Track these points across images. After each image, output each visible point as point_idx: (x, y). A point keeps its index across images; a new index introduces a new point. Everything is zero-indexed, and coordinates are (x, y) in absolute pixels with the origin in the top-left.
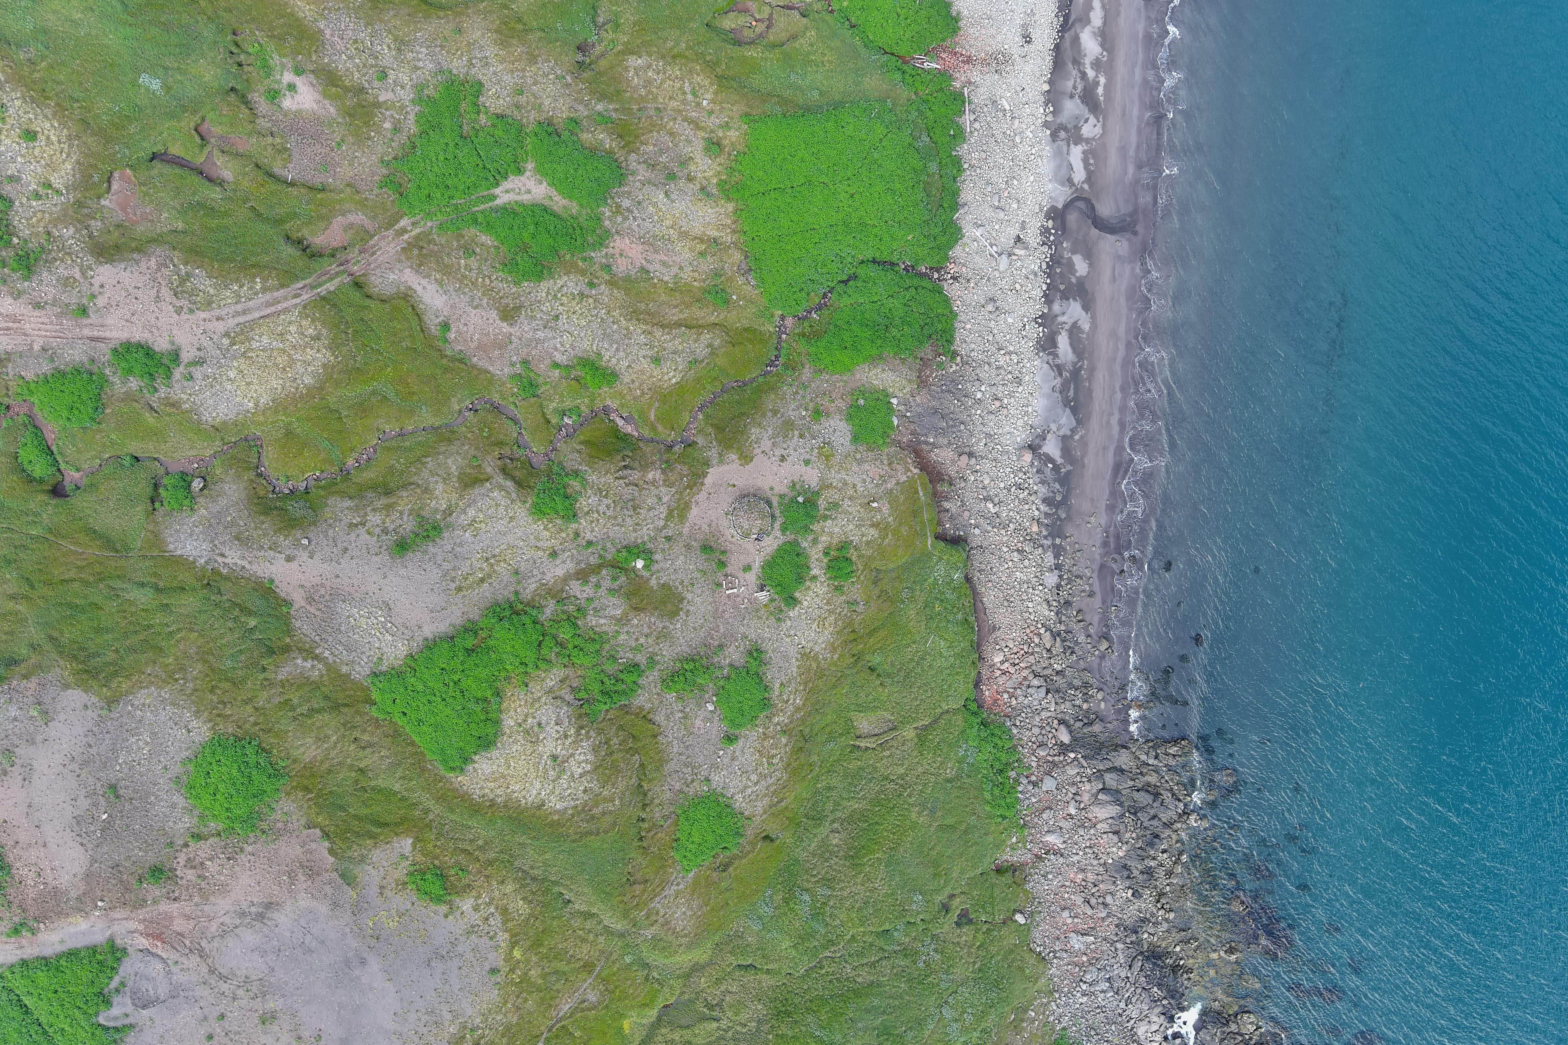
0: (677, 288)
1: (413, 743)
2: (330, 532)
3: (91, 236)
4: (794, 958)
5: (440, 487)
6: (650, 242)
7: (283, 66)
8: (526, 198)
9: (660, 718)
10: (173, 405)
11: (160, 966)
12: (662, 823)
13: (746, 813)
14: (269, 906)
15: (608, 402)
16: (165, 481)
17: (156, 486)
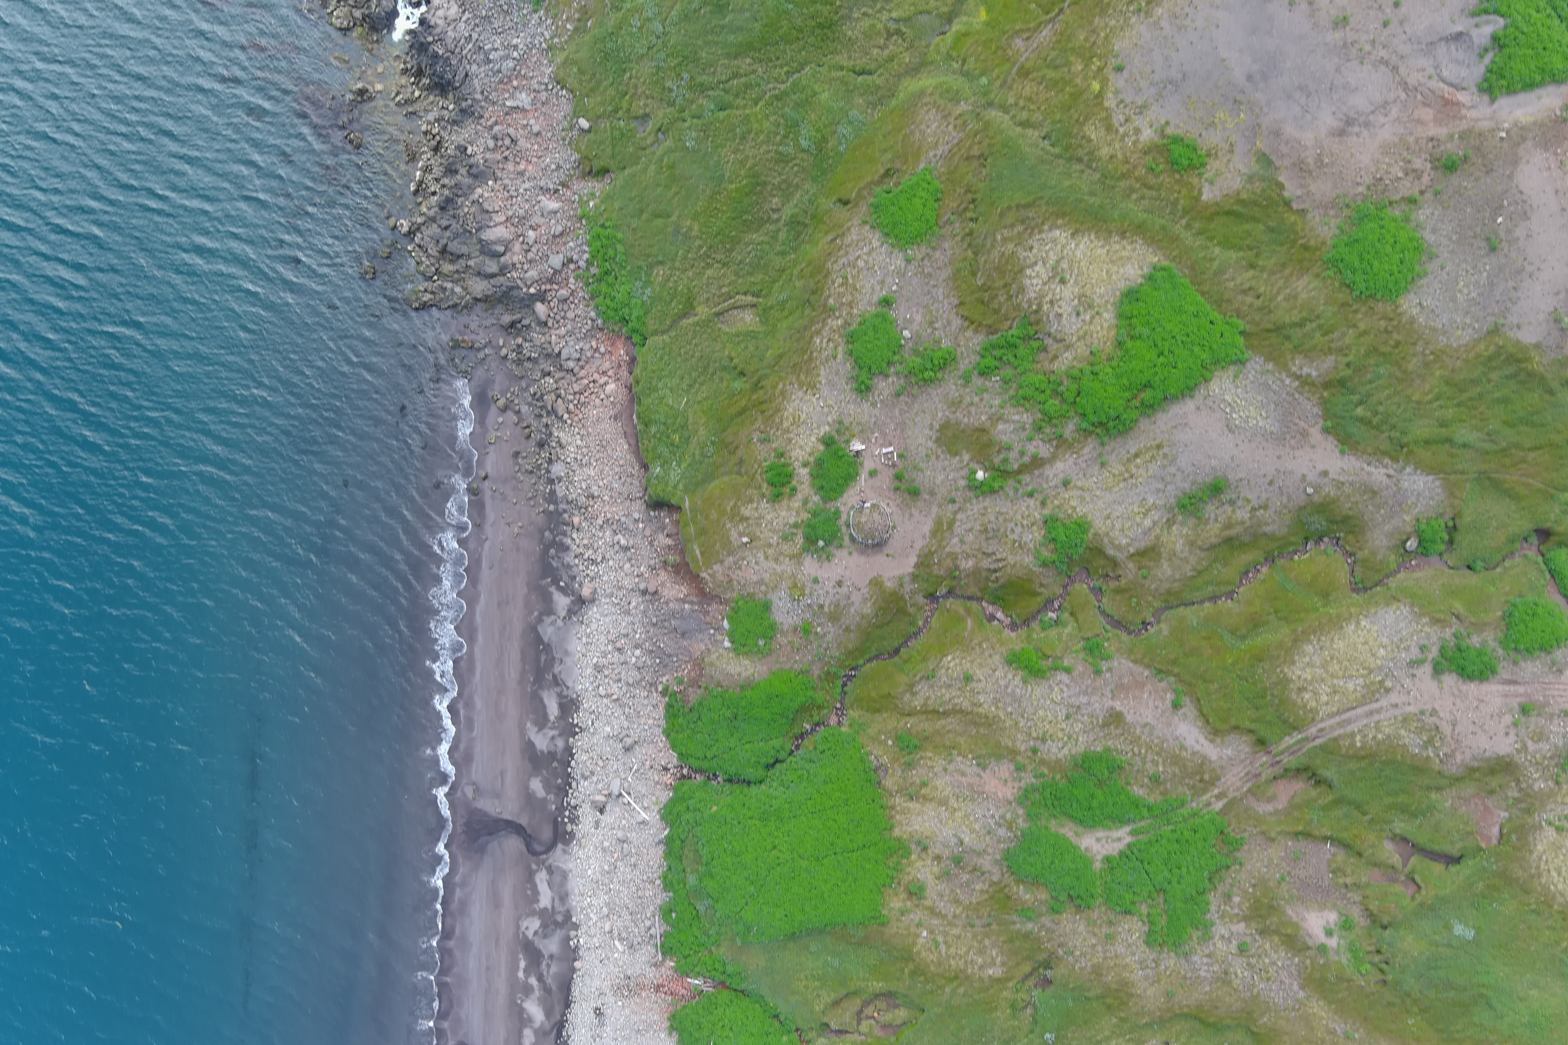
0: (949, 750)
1: (1203, 294)
2: (1285, 500)
3: (1518, 781)
4: (816, 82)
5: (1178, 547)
6: (976, 794)
7: (1337, 953)
8: (1100, 834)
9: (957, 322)
10: (1438, 621)
11: (1445, 74)
12: (952, 217)
13: (867, 227)
14: (1342, 133)
15: (1013, 635)
16: (1442, 547)
17: (1451, 542)
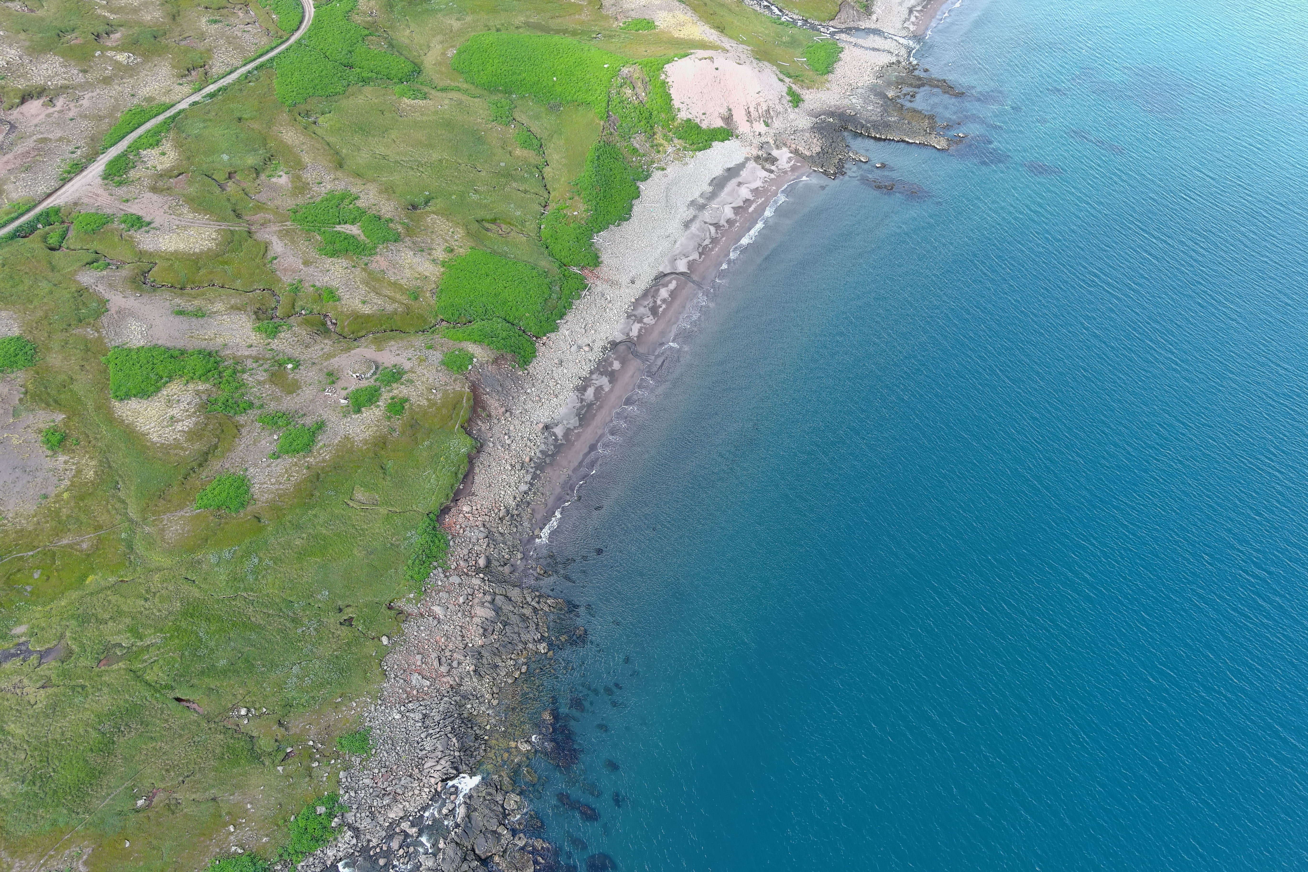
0: (394, 284)
1: (108, 380)
2: (153, 298)
4: (222, 587)
6: (393, 264)
9: (244, 431)
12: (203, 477)
13: (255, 497)
17: (95, 261)
